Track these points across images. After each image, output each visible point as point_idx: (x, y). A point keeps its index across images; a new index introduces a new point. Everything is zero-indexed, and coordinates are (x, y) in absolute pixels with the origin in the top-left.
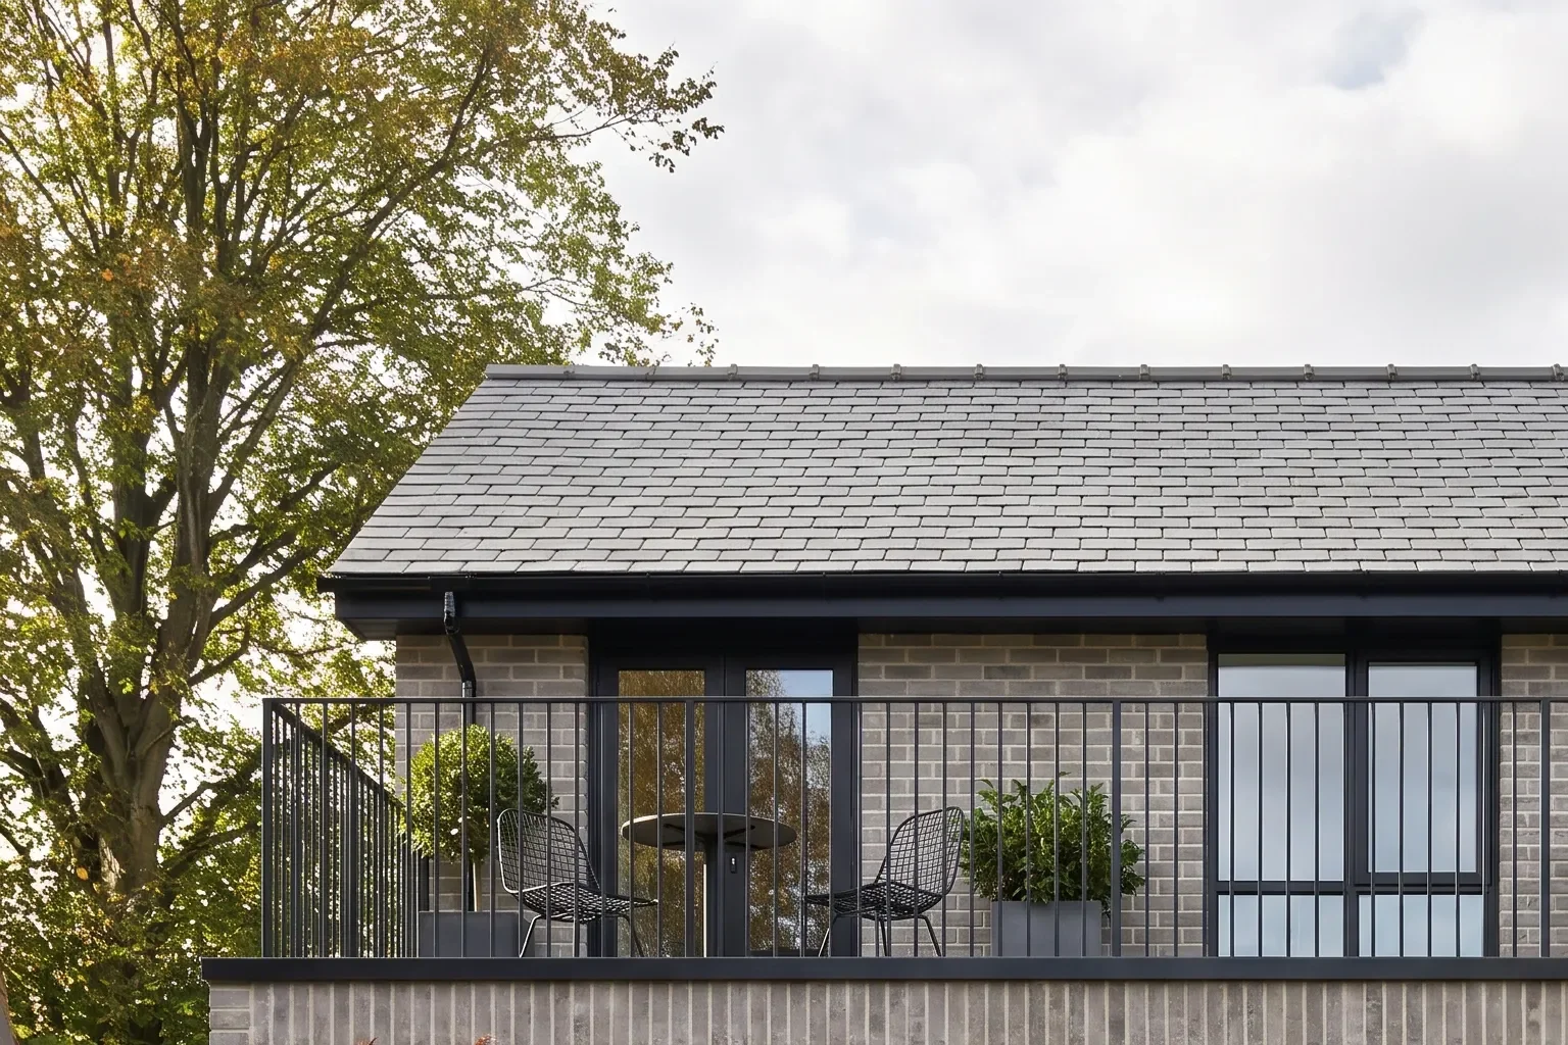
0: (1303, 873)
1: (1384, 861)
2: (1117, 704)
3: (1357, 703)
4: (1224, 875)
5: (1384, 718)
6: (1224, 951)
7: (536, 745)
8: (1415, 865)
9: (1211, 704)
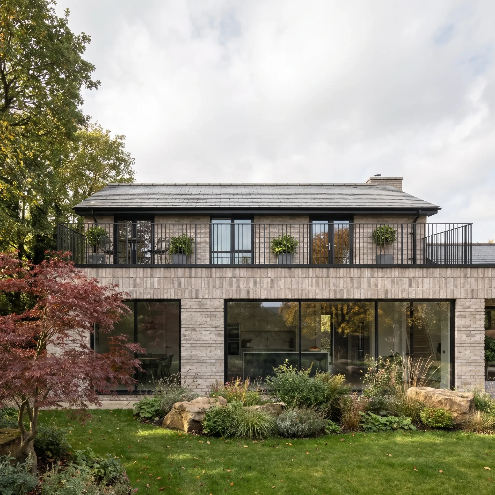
0: (224, 250)
1: (236, 248)
2: (196, 225)
3: (233, 225)
4: (212, 250)
5: (236, 226)
6: (212, 263)
7: (107, 230)
8: (241, 248)
9: (210, 225)
